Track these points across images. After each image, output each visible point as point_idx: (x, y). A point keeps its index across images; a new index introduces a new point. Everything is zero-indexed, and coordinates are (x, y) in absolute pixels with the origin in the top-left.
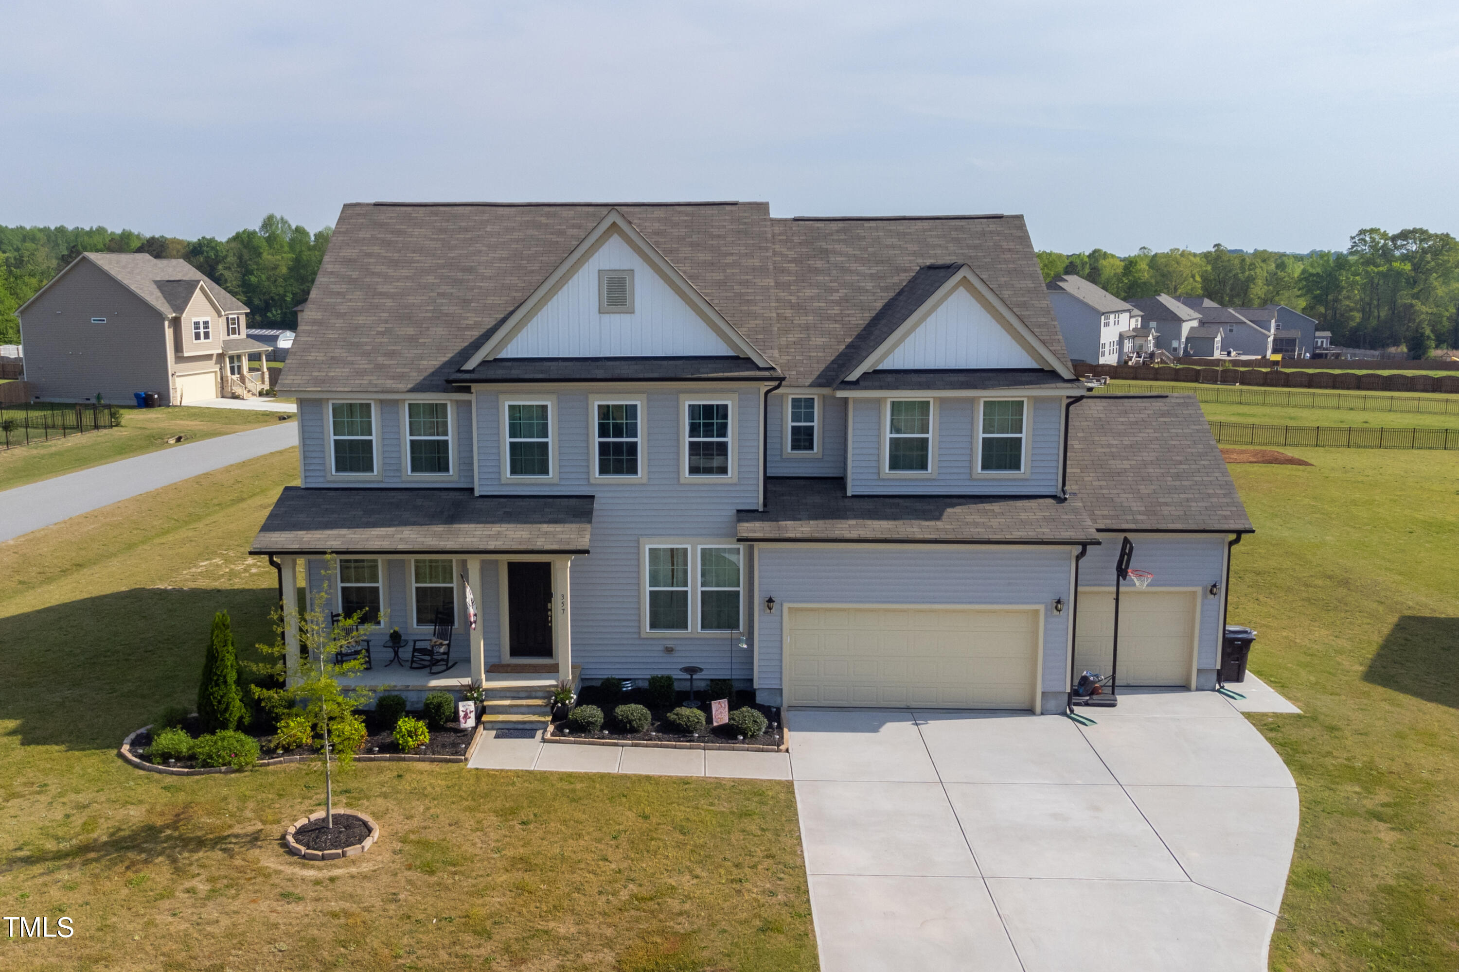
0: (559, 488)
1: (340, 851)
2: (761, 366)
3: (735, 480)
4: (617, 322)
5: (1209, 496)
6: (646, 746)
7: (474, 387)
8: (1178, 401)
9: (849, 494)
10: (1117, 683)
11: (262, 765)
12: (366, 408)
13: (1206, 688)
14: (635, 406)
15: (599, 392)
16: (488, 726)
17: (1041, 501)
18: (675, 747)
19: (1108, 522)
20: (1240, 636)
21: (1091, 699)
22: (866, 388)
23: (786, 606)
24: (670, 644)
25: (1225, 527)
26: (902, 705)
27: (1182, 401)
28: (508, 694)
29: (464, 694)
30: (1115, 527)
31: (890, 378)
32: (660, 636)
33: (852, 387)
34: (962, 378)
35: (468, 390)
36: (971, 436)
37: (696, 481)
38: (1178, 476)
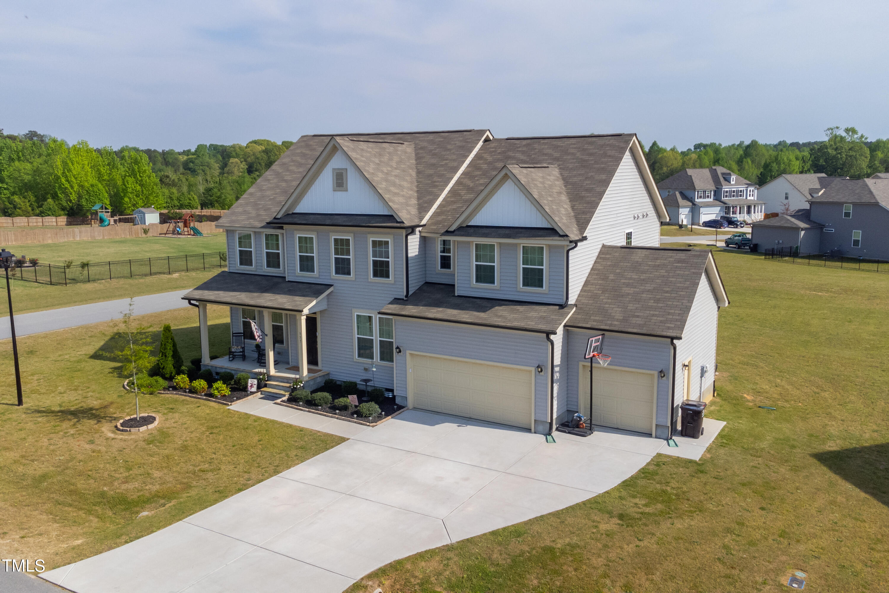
0: (319, 280)
1: (128, 429)
2: (398, 220)
3: (393, 282)
4: (340, 194)
5: (669, 314)
6: (313, 413)
7: (285, 226)
8: (696, 253)
9: (456, 294)
10: (593, 422)
11: (159, 393)
12: (249, 236)
13: (661, 437)
14: (349, 239)
15: (334, 232)
16: (263, 393)
17: (551, 307)
18: (325, 415)
19: (595, 323)
20: (692, 408)
21: (573, 430)
22: (456, 235)
23: (408, 352)
24: (367, 366)
25: (665, 334)
26: (468, 416)
27: (698, 253)
28: (280, 380)
29: (255, 376)
30: (597, 327)
31: (472, 230)
32: (362, 361)
33: (450, 234)
34: (507, 231)
35: (282, 228)
36: (516, 266)
37: (377, 281)
38: (657, 301)
